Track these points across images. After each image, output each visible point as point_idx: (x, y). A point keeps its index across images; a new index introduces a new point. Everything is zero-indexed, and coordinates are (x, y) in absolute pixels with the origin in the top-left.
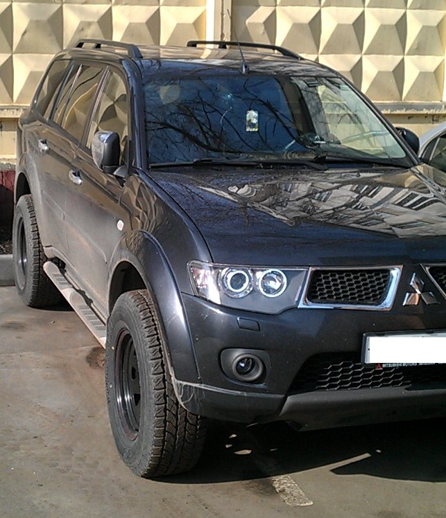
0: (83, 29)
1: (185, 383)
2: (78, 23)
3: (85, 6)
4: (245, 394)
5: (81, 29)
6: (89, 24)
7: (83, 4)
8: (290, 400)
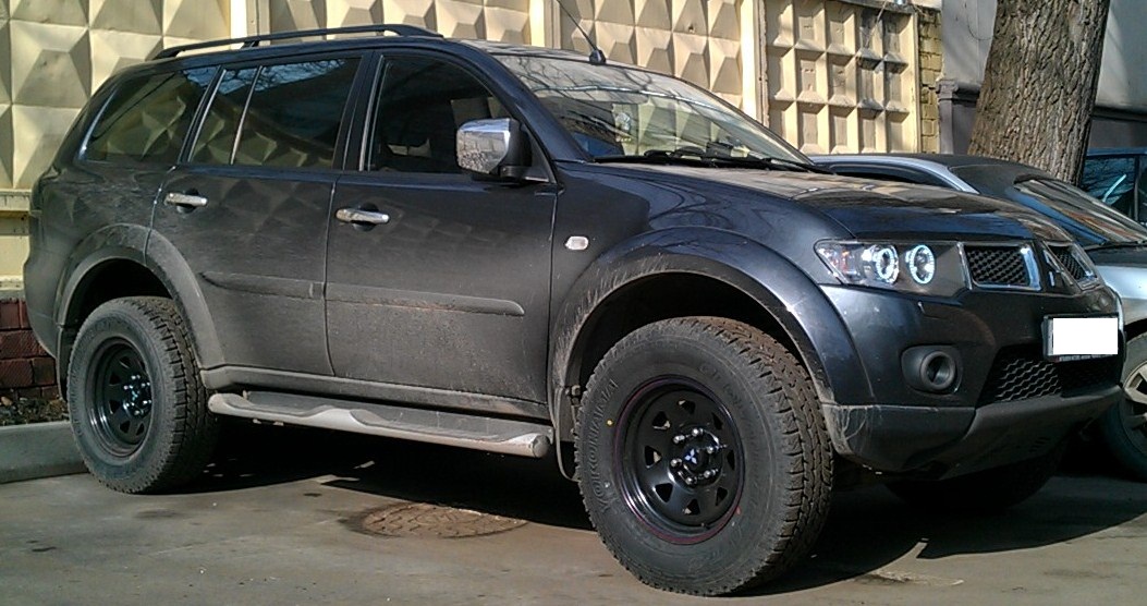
0: (45, 64)
1: (852, 408)
2: (38, 53)
3: (46, 26)
4: (936, 410)
5: (43, 63)
6: (57, 55)
7: (43, 22)
8: (981, 413)
